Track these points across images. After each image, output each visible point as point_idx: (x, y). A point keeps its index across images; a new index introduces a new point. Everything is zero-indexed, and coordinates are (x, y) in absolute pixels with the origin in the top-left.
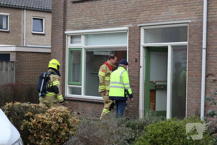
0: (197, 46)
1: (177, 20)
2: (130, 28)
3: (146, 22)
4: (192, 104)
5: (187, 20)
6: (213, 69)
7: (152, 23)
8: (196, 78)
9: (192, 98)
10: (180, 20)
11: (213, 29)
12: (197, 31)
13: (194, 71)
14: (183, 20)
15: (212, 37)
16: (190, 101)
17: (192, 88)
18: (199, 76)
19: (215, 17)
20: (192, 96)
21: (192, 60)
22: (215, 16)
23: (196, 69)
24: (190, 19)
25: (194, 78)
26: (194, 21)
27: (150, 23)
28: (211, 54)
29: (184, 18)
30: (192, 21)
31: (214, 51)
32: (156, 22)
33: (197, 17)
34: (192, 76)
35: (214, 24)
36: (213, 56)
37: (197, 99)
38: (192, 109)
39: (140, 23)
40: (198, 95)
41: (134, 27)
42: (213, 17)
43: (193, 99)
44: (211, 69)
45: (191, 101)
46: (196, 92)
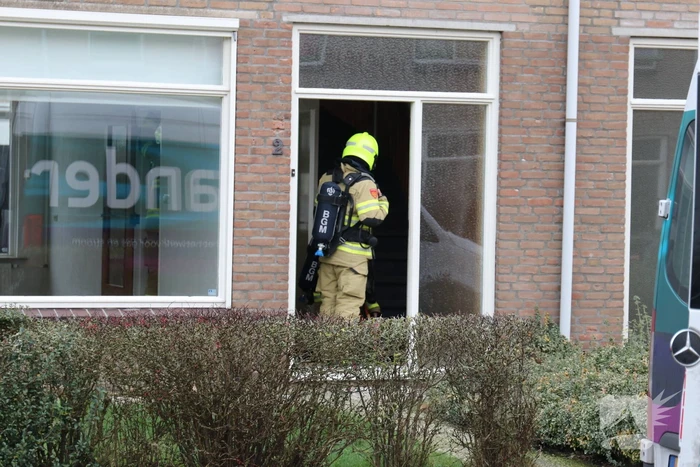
0: (536, 109)
1: (459, 17)
2: (243, 24)
3: (327, 9)
4: (517, 296)
5: (500, 22)
6: (592, 183)
7: (352, 15)
8: (533, 212)
9: (519, 274)
10: (472, 20)
11: (590, 60)
12: (535, 62)
13: (524, 188)
14: (482, 20)
15: (589, 86)
16: (511, 286)
17: (516, 243)
18: (543, 206)
19: (600, 26)
20: (517, 268)
21: (518, 155)
22: (596, 21)
23: (530, 182)
24: (510, 22)
25: (526, 210)
26: (525, 28)
27: (345, 15)
28: (584, 138)
29: (487, 17)
30: (517, 29)
31: (595, 129)
32: (373, 16)
33: (534, 19)
34: (518, 206)
35: (595, 45)
36: (592, 145)
37: (536, 278)
38: (519, 309)
39: (297, 13)
40: (539, 266)
41: (267, 24)
42: (592, 25)
43: (521, 278)
44: (583, 182)
45: (514, 285)
46: (532, 256)
